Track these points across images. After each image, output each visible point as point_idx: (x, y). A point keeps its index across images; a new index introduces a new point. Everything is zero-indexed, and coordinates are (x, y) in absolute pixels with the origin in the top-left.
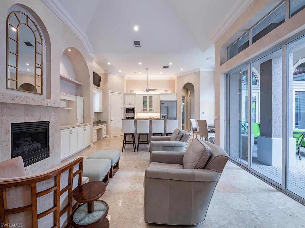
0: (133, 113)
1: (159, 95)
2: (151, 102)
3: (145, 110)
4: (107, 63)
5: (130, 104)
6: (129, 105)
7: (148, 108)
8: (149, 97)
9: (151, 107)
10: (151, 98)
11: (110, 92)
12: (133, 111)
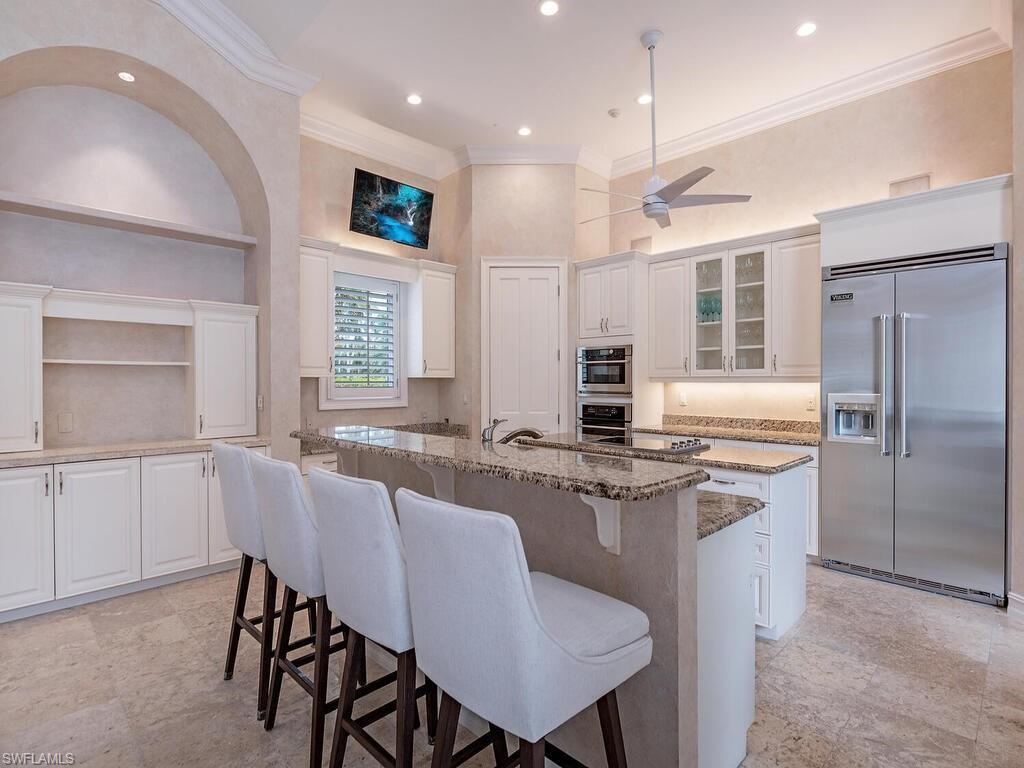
0: (622, 381)
1: (810, 232)
2: (752, 299)
3: (709, 360)
4: (405, 99)
5: (604, 326)
6: (598, 332)
7: (729, 345)
8: (739, 259)
9: (752, 332)
10: (752, 265)
11: (485, 266)
12: (622, 366)
